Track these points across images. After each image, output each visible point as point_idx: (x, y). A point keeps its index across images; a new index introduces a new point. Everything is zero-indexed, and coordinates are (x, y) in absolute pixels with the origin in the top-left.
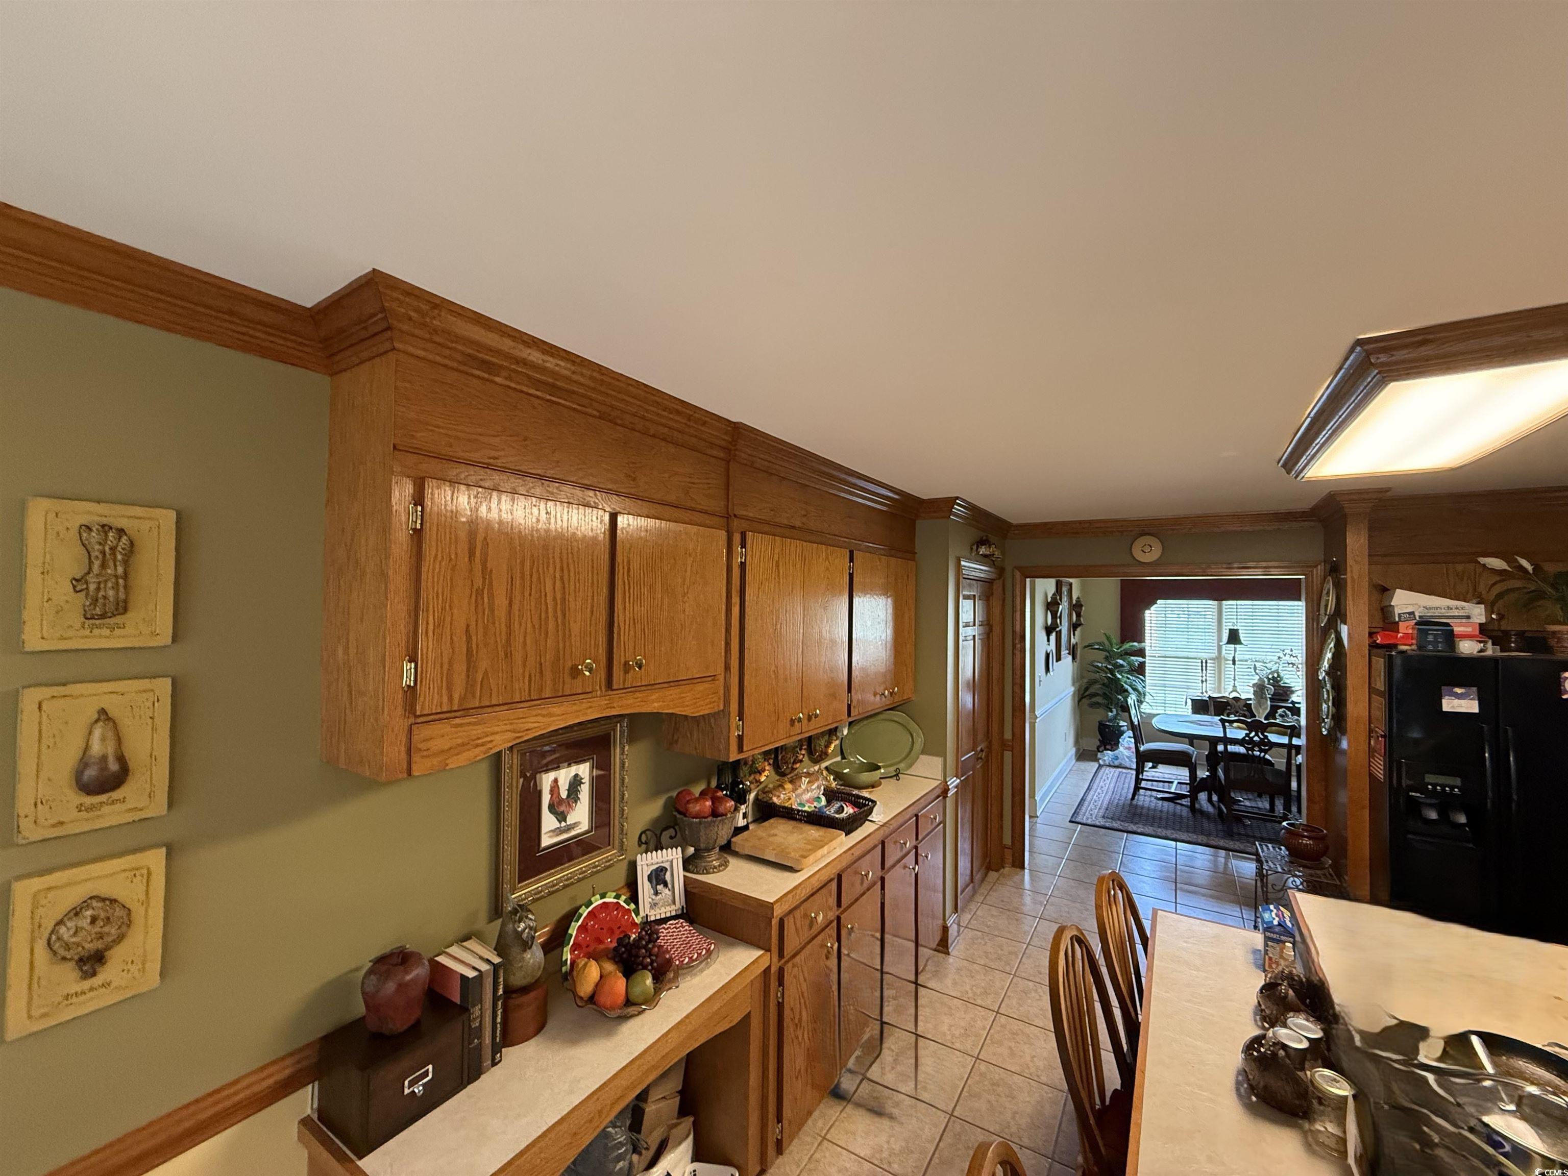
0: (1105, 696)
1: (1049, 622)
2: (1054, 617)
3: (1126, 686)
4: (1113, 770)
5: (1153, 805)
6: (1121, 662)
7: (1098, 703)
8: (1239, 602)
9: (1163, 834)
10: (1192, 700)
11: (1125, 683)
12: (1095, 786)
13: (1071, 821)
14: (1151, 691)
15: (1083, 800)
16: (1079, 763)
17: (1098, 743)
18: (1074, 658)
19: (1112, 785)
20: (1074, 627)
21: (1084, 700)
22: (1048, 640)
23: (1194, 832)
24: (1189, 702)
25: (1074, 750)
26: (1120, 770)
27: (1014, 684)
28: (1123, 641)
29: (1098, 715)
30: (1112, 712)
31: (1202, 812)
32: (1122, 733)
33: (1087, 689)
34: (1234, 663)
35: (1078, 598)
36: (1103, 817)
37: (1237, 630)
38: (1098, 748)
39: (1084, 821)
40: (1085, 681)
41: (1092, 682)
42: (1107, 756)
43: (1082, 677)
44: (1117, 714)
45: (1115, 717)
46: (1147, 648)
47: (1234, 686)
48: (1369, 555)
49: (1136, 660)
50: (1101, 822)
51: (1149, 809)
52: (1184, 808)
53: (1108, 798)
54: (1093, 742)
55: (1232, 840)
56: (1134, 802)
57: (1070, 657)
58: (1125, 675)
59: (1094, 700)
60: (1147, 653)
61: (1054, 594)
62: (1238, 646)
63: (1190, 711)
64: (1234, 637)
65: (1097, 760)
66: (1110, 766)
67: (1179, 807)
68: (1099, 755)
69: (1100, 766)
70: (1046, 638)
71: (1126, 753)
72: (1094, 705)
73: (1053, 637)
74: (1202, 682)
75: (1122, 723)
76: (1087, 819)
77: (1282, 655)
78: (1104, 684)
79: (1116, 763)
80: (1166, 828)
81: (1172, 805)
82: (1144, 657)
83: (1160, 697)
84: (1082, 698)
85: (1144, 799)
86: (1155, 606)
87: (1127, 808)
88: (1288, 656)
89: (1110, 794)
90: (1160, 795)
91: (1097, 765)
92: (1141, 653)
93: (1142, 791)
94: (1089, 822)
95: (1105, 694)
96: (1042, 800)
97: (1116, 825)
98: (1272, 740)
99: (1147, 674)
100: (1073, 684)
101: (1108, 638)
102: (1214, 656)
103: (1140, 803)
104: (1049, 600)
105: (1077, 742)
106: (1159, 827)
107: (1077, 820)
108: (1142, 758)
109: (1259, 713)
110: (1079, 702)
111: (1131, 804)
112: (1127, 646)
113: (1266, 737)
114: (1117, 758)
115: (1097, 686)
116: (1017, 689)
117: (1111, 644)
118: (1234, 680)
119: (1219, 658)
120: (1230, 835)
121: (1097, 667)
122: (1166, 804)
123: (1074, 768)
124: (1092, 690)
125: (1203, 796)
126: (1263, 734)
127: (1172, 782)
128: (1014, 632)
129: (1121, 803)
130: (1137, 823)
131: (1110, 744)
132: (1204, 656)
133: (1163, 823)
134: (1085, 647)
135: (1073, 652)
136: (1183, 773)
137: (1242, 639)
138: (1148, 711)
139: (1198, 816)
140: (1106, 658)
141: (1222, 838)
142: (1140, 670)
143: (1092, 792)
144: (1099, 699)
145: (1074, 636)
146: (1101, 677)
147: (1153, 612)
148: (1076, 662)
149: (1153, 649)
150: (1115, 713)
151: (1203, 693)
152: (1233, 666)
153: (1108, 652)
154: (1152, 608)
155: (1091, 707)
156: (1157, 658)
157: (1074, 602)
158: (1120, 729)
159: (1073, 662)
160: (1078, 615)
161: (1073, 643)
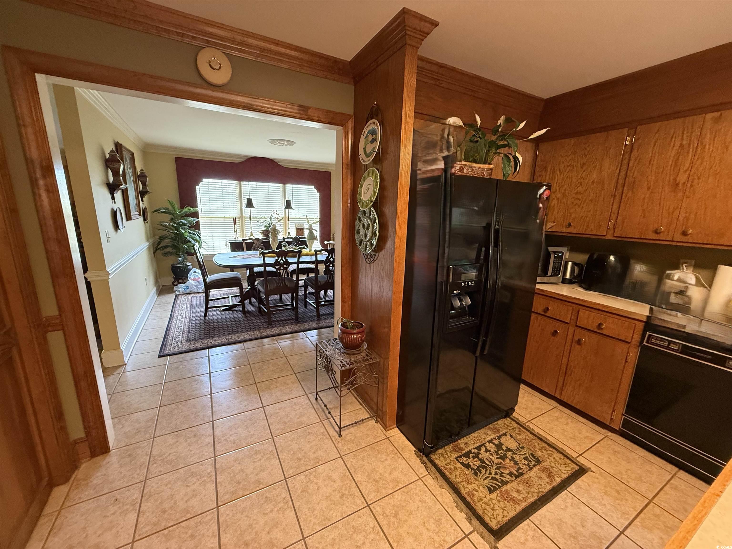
0: (174, 247)
1: (111, 180)
2: (116, 173)
3: (189, 238)
4: (186, 297)
5: (219, 316)
6: (183, 221)
7: (169, 252)
8: (250, 183)
9: (233, 340)
10: (230, 243)
11: (188, 236)
12: (176, 314)
13: (160, 356)
14: (204, 240)
15: (168, 330)
16: (160, 297)
17: (173, 280)
18: (145, 219)
19: (188, 309)
20: (142, 194)
21: (158, 251)
22: (113, 198)
23: (251, 330)
24: (229, 245)
25: (154, 290)
26: (191, 295)
27: (45, 241)
28: (182, 207)
29: (170, 261)
30: (180, 257)
31: (249, 312)
32: (189, 271)
33: (159, 243)
34: (250, 220)
35: (142, 170)
36: (187, 341)
37: (251, 199)
38: (173, 283)
39: (172, 351)
40: (157, 237)
41: (164, 238)
42: (181, 288)
43: (154, 235)
44: (185, 258)
45: (184, 260)
46: (199, 212)
47: (251, 233)
48: (416, 95)
49: (194, 220)
50: (186, 346)
51: (218, 321)
52: (239, 313)
53: (187, 321)
54: (169, 279)
55: (273, 327)
56: (207, 318)
57: (141, 218)
58: (187, 231)
59: (166, 250)
60: (200, 215)
61: (112, 151)
62: (252, 209)
63: (230, 250)
64: (250, 204)
65: (174, 292)
66: (184, 294)
67: (235, 313)
68: (175, 288)
69: (177, 296)
70: (109, 196)
71: (194, 283)
72: (166, 254)
73: (118, 195)
74: (235, 231)
75: (189, 264)
76: (174, 347)
77: (273, 214)
78: (172, 238)
79: (188, 291)
80: (233, 333)
81: (230, 312)
82: (198, 218)
83: (210, 243)
84: (156, 250)
85: (213, 314)
86: (201, 183)
87: (203, 326)
88: (275, 214)
89: (188, 317)
90: (222, 309)
91: (175, 296)
92: (196, 215)
93: (209, 310)
94: (177, 350)
95: (173, 245)
96: (128, 347)
97: (199, 344)
98: (290, 261)
99: (201, 230)
100: (148, 240)
101: (171, 204)
102: (239, 215)
103: (211, 318)
104: (108, 156)
105: (157, 282)
106: (229, 334)
107: (166, 352)
108: (208, 287)
109: (274, 246)
110: (154, 253)
111: (205, 322)
112: (186, 209)
113: (286, 260)
114: (187, 288)
115: (167, 240)
116: (54, 247)
117: (174, 209)
118: (251, 229)
119: (241, 217)
120: (270, 324)
121: (165, 226)
122: (227, 313)
123: (157, 303)
124: (163, 244)
125: (247, 302)
126: (285, 259)
127: (228, 297)
128: (28, 161)
129: (198, 322)
130: (213, 337)
131: (181, 279)
132: (234, 216)
133: (230, 329)
134: (154, 211)
135: (144, 214)
136: (235, 290)
137: (254, 205)
138: (204, 253)
139: (248, 315)
140: (172, 220)
141: (268, 328)
142: (196, 226)
143: (174, 321)
144: (169, 250)
145: (142, 201)
146: (169, 233)
147: (200, 187)
148: (147, 222)
149: (203, 212)
150: (183, 257)
151: (235, 238)
152: (250, 221)
153: (173, 215)
154: (200, 185)
155: (164, 256)
156: (207, 218)
157: (139, 173)
158: (189, 267)
159: (145, 223)
160: (144, 184)
161: (142, 208)
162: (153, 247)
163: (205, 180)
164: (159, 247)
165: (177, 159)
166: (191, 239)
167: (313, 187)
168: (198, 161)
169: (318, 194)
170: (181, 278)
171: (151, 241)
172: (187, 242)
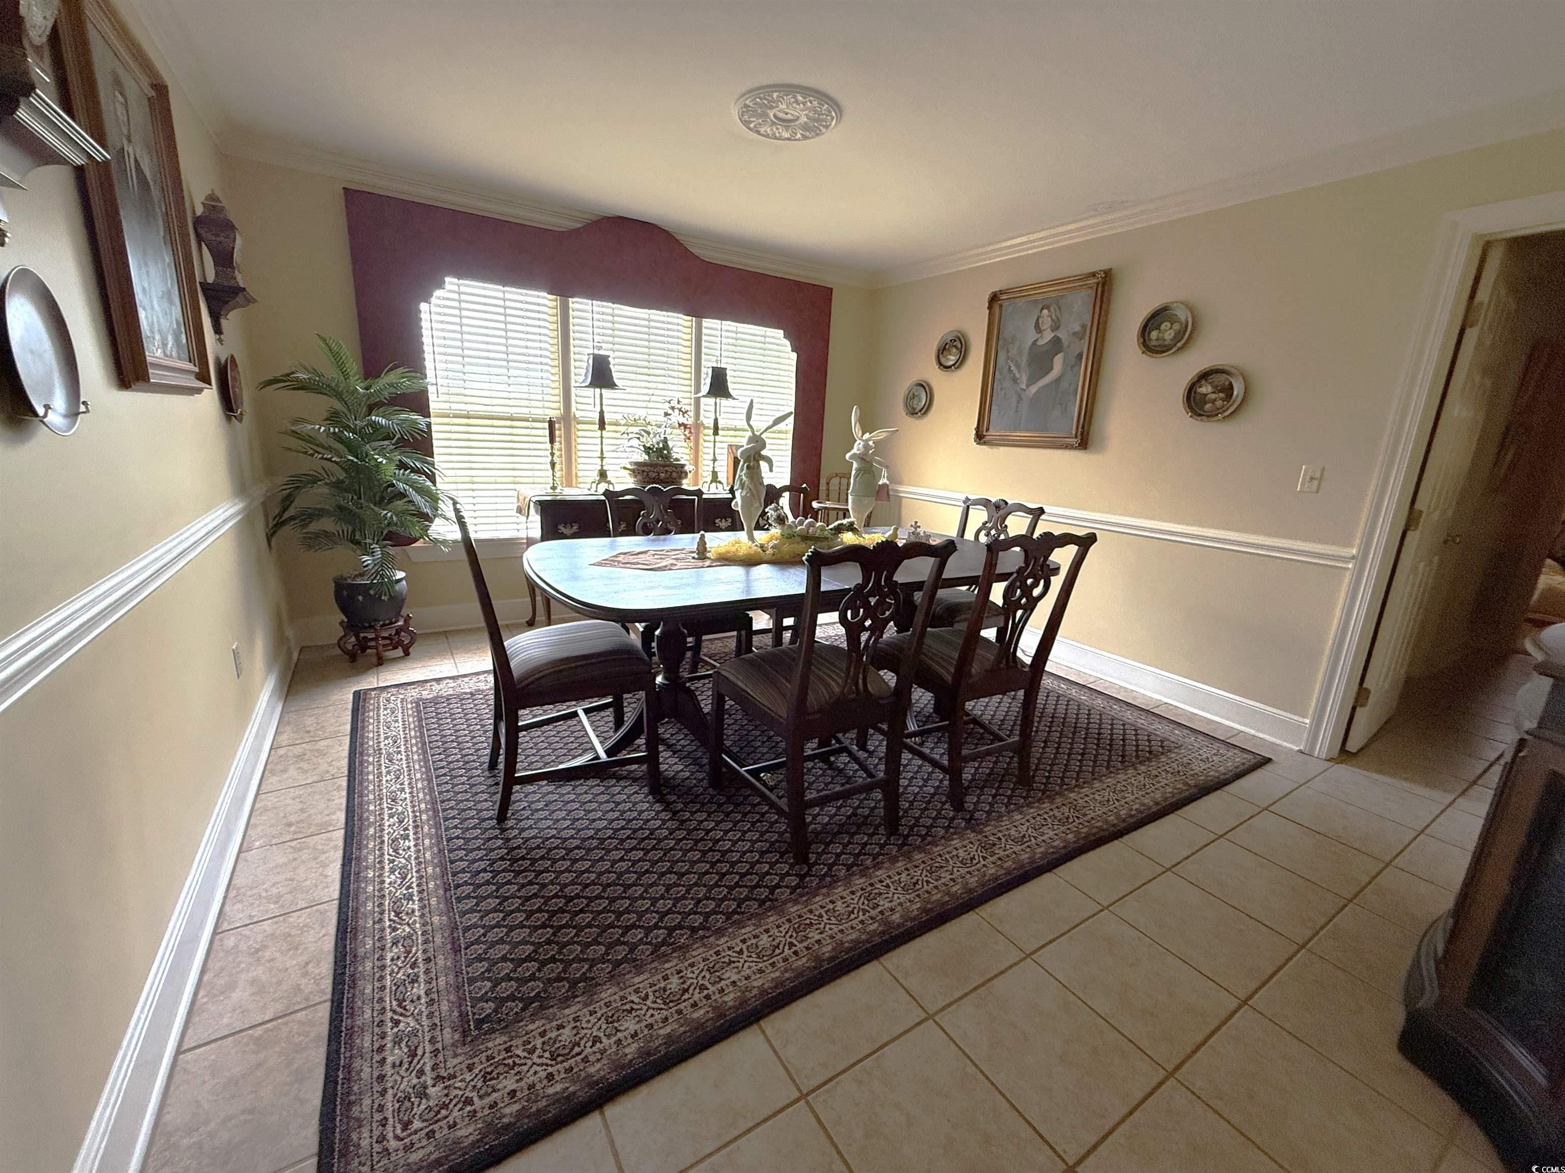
0: (342, 513)
3: (399, 484)
6: (380, 421)
7: (327, 535)
8: (597, 306)
10: (537, 502)
11: (396, 476)
17: (341, 634)
20: (216, 298)
21: (286, 530)
28: (371, 371)
29: (330, 564)
30: (367, 552)
32: (399, 599)
33: (287, 501)
35: (212, 197)
37: (607, 360)
40: (281, 480)
41: (299, 483)
43: (269, 470)
44: (383, 553)
45: (379, 563)
46: (431, 396)
47: (604, 472)
59: (314, 527)
60: (434, 405)
62: (605, 392)
64: (602, 375)
72: (314, 541)
75: (398, 576)
78: (338, 485)
82: (427, 415)
84: (279, 525)
86: (438, 293)
88: (677, 411)
92: (418, 403)
95: (341, 508)
100: (241, 488)
101: (335, 354)
102: (561, 413)
112: (384, 382)
115: (322, 490)
117: (346, 376)
118: (602, 458)
119: (567, 418)
121: (309, 439)
124: (303, 502)
132: (548, 415)
135: (222, 379)
140: (334, 418)
142: (420, 445)
144: (327, 524)
145: (218, 330)
146: (327, 465)
147: (433, 309)
148: (240, 420)
149: (442, 398)
150: (378, 554)
151: (554, 488)
152: (598, 433)
153: (338, 395)
154: (433, 300)
155: (310, 547)
156: (455, 416)
157: (199, 210)
158: (397, 587)
159: (229, 418)
160: (224, 259)
161: (218, 361)
162: (266, 516)
163: (450, 282)
164: (286, 516)
165: (351, 196)
166: (407, 487)
167: (781, 333)
168: (428, 210)
169: (794, 356)
170: (371, 627)
171: (259, 492)
172: (390, 501)
